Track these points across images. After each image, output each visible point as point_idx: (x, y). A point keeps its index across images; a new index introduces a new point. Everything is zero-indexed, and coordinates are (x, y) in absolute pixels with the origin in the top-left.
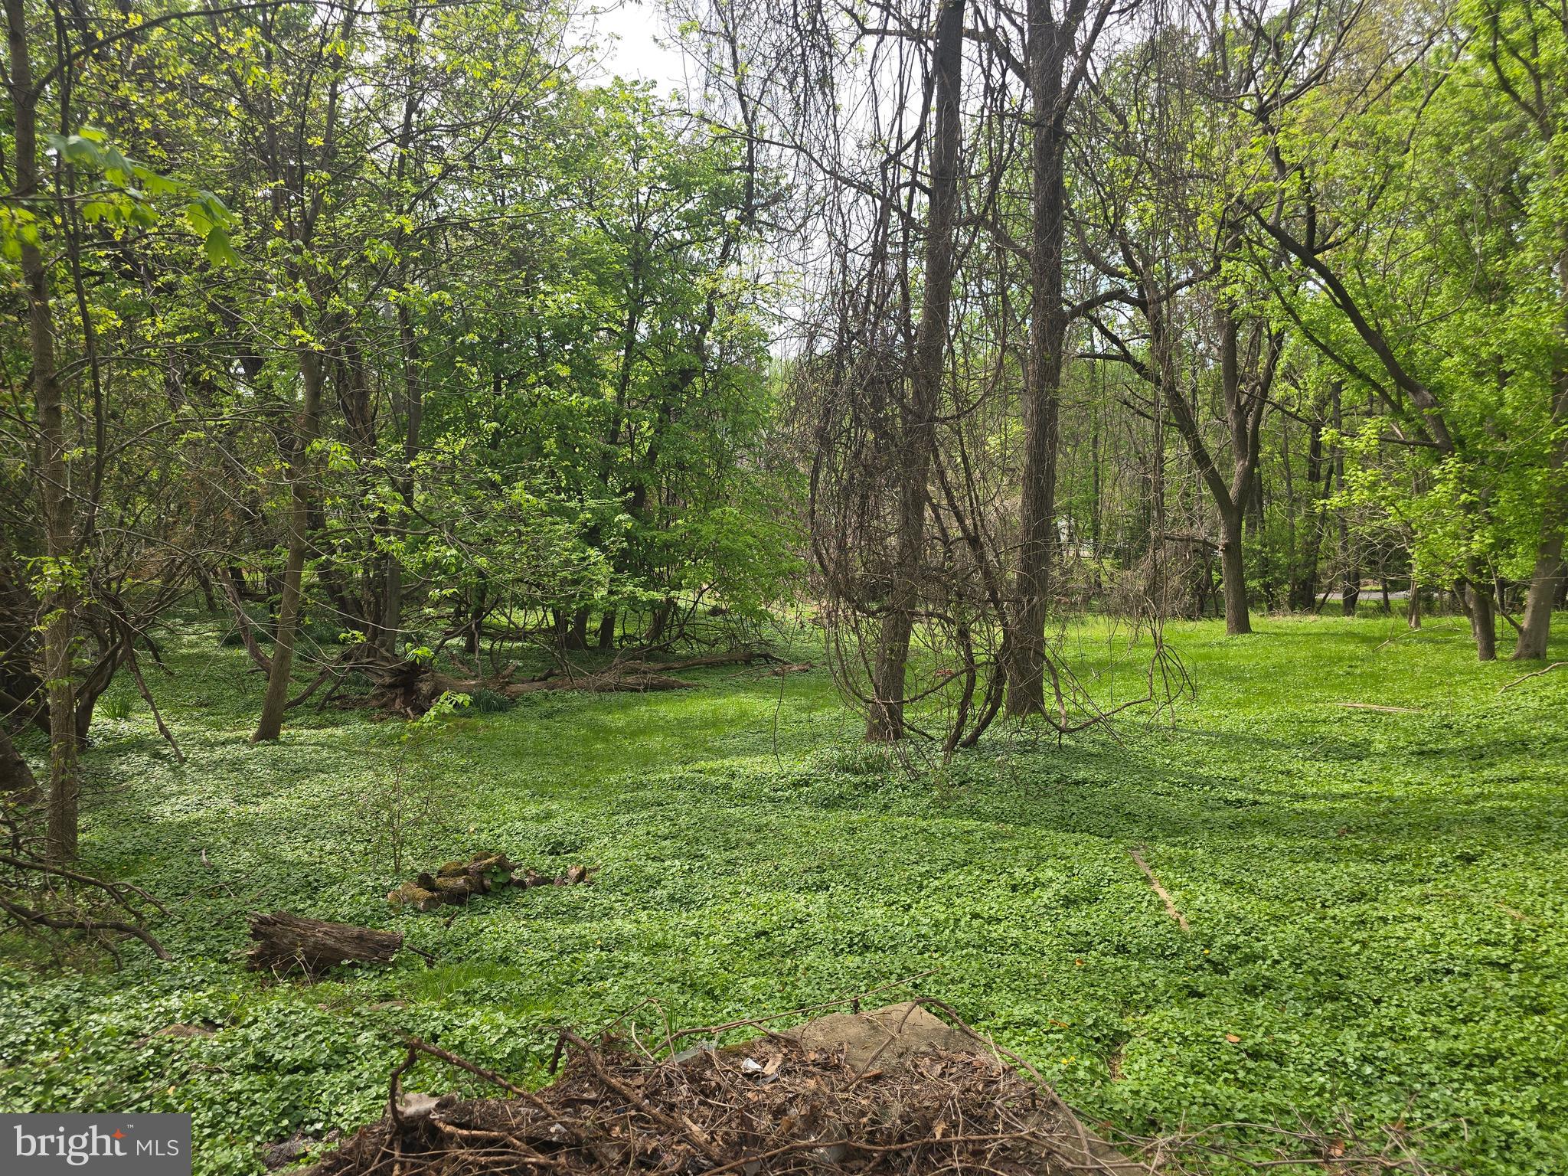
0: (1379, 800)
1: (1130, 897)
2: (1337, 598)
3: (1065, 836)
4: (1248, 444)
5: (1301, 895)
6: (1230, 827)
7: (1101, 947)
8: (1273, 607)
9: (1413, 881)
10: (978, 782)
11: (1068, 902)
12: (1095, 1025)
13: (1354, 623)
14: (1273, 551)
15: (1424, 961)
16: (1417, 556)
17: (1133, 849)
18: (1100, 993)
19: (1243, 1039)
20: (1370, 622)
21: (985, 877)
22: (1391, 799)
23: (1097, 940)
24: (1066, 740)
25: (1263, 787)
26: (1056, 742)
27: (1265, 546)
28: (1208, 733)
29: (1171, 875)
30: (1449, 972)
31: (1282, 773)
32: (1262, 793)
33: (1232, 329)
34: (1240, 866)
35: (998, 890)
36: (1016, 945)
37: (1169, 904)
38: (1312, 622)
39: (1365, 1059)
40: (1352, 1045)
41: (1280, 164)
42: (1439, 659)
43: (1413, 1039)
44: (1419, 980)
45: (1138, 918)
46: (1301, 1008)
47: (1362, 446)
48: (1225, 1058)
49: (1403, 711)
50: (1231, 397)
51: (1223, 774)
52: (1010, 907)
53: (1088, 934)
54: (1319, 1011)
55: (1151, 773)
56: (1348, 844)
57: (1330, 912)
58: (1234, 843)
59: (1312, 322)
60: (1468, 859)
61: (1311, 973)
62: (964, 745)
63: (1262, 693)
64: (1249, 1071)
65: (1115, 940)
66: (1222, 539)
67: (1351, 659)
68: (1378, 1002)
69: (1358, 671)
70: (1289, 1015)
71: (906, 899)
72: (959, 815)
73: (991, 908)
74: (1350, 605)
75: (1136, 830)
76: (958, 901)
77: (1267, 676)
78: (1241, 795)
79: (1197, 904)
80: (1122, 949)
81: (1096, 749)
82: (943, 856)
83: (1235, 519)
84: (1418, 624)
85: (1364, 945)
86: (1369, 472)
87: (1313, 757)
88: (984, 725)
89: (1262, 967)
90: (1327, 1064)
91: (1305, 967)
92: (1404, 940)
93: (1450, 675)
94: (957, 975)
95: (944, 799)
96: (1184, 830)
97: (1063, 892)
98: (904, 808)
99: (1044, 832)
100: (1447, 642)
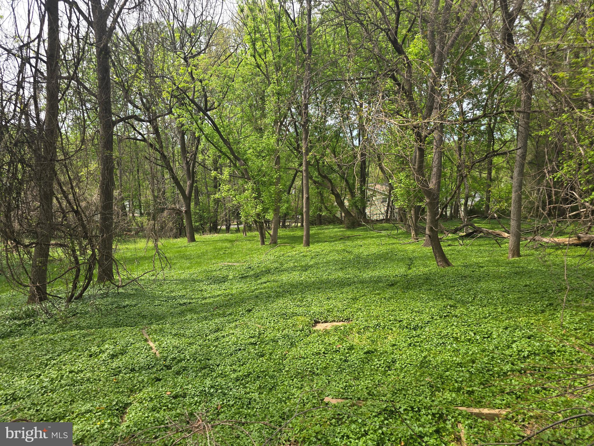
0: (228, 295)
1: (138, 348)
2: (224, 227)
3: (115, 329)
4: (191, 175)
5: (200, 334)
6: (179, 314)
7: (124, 372)
8: (204, 232)
9: (234, 321)
10: (81, 313)
11: (113, 356)
12: (117, 404)
13: (228, 236)
14: (203, 212)
15: (233, 348)
16: (242, 214)
17: (142, 329)
18: (121, 390)
19: (172, 392)
20: (233, 235)
21: (78, 354)
22: (232, 295)
23: (123, 369)
24: (121, 290)
25: (193, 297)
26: (117, 292)
27: (200, 211)
28: (176, 280)
29: (155, 336)
30: (240, 349)
31: (200, 291)
32: (192, 299)
33: (183, 134)
34: (181, 328)
35: (84, 359)
36: (88, 380)
37: (153, 347)
38: (216, 236)
39: (212, 387)
40: (208, 383)
41: (193, 78)
42: (250, 246)
43: (227, 375)
44: (231, 355)
45: (140, 356)
46: (194, 374)
47: (224, 177)
48: (164, 401)
49: (238, 264)
50: (184, 158)
51: (180, 294)
52: (87, 364)
53: (120, 367)
54: (200, 374)
55: (154, 298)
56: (215, 312)
57: (208, 338)
58: (180, 319)
59: (208, 134)
60: (249, 311)
61: (199, 361)
62: (76, 299)
63: (197, 262)
64: (172, 404)
65: (130, 367)
66: (183, 209)
67: (225, 248)
68: (218, 366)
69: (227, 252)
70: (190, 378)
71: (38, 372)
72: (71, 329)
73: (79, 367)
74: (228, 230)
75: (145, 321)
76: (64, 367)
77: (199, 257)
78: (186, 301)
79: (163, 345)
80: (133, 370)
81: (134, 292)
82: (59, 349)
83: (188, 201)
84: (246, 235)
85: (216, 346)
86: (227, 186)
87: (211, 284)
88: (85, 289)
89: (183, 364)
90: (199, 392)
91: (197, 360)
92: (228, 342)
93: (252, 251)
94: (58, 400)
95: (63, 324)
96: (163, 318)
97: (111, 353)
98: (44, 331)
99: (108, 330)
100: (253, 240)
